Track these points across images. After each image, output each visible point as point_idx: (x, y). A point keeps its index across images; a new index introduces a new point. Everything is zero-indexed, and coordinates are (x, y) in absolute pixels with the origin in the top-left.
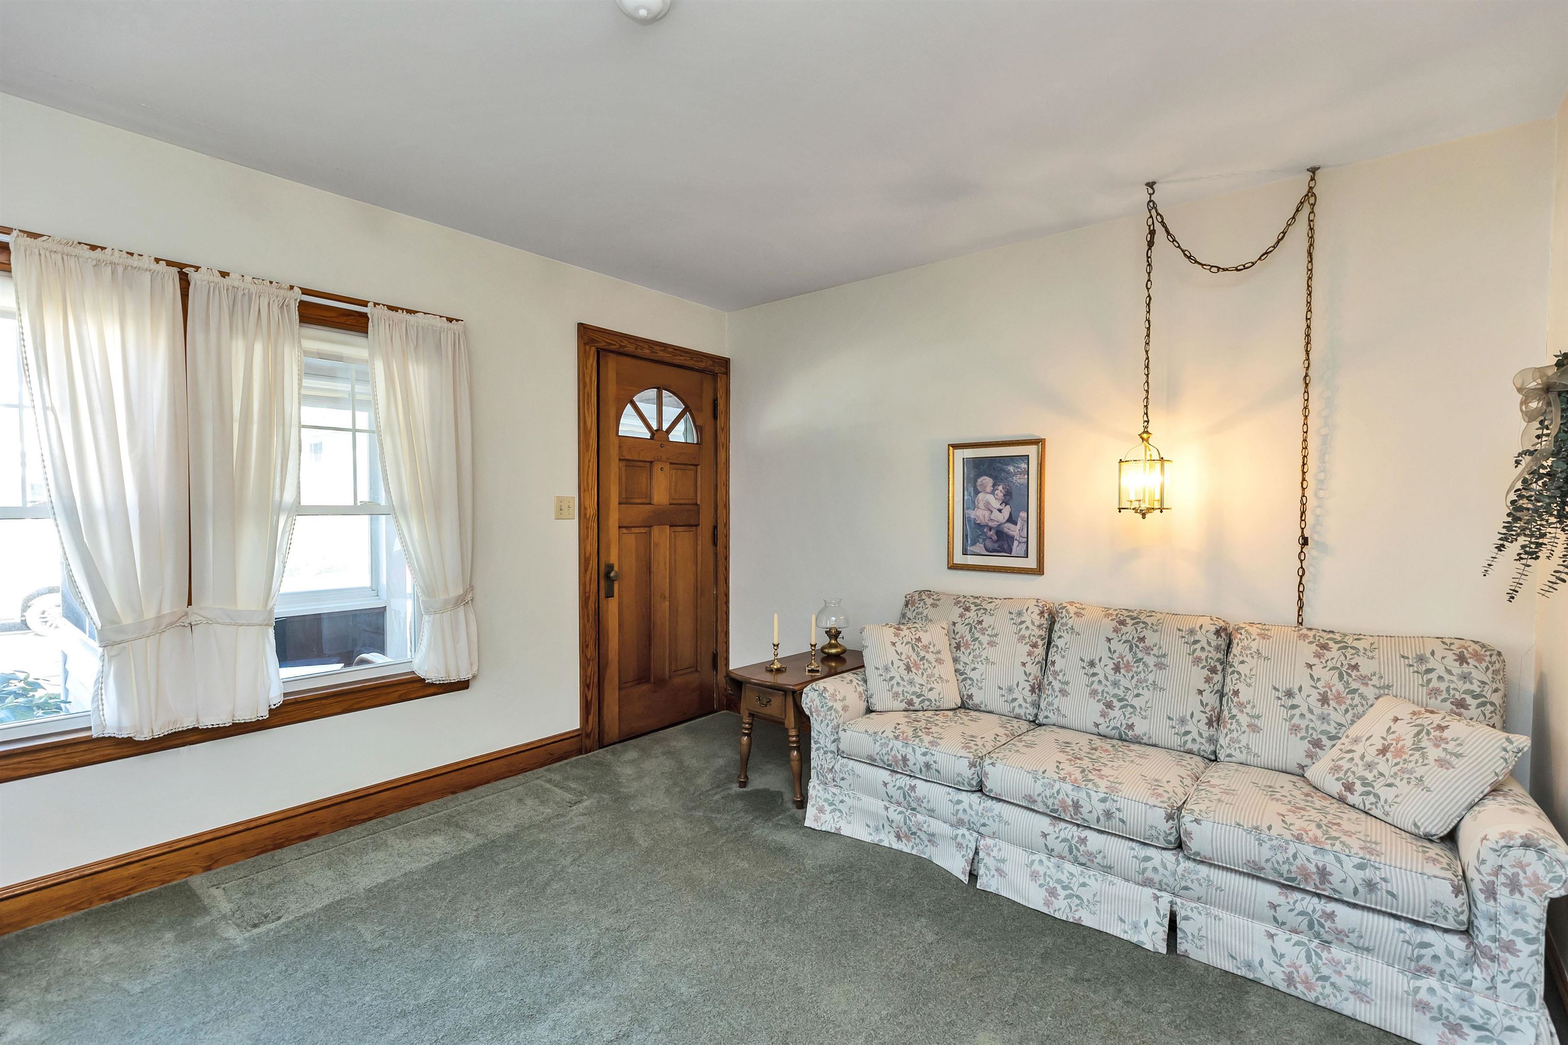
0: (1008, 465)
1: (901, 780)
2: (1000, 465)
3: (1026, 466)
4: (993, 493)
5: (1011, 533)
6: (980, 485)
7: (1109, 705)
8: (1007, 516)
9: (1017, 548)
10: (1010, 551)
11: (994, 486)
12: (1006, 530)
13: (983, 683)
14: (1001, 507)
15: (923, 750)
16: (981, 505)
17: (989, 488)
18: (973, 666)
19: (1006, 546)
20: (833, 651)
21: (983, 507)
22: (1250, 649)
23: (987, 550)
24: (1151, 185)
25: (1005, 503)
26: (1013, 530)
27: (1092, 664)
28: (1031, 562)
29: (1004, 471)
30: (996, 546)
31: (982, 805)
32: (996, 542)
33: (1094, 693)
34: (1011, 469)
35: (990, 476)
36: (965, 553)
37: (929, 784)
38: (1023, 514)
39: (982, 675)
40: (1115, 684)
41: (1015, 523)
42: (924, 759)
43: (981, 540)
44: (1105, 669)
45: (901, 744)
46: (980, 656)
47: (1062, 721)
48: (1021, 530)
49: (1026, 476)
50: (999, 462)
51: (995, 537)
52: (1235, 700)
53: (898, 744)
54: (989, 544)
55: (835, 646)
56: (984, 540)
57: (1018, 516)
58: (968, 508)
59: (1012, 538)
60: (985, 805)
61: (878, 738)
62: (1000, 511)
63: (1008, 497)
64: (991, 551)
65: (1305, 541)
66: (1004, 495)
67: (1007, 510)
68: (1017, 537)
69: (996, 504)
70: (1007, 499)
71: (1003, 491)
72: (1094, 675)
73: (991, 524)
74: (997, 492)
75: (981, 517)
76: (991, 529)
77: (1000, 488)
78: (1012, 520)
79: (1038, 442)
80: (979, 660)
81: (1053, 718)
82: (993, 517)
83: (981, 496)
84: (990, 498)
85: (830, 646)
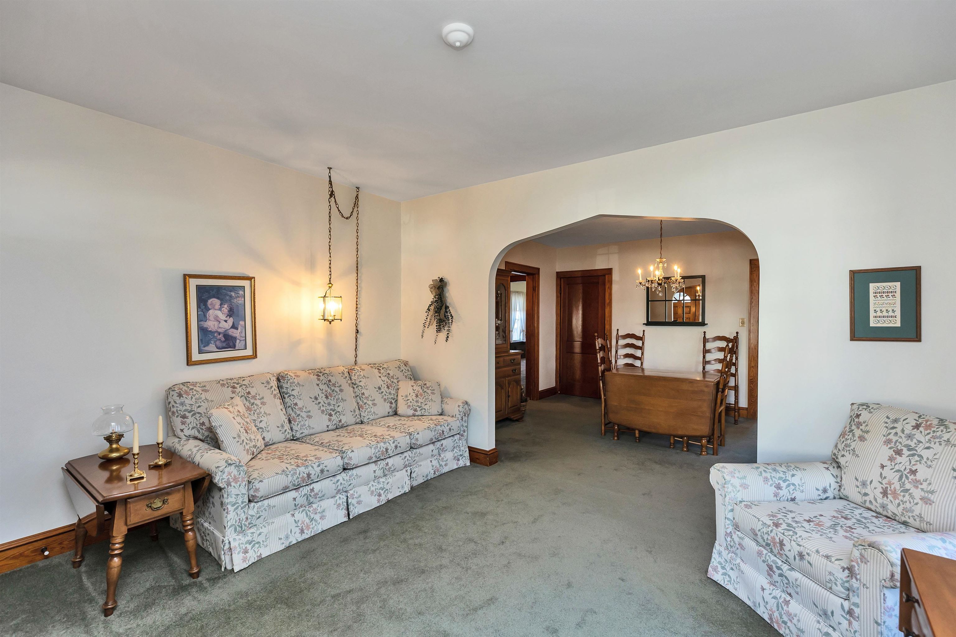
0: (231, 291)
1: (304, 490)
2: (225, 291)
3: (243, 293)
4: (220, 309)
5: (234, 335)
6: (210, 304)
7: (330, 415)
8: (231, 324)
9: (238, 344)
10: (234, 346)
11: (221, 305)
12: (230, 333)
13: (269, 428)
14: (226, 319)
15: (317, 464)
16: (212, 318)
17: (217, 306)
18: (259, 420)
19: (231, 344)
20: (114, 455)
21: (213, 320)
22: (361, 375)
23: (217, 348)
24: (330, 169)
25: (230, 315)
26: (235, 333)
27: (316, 398)
28: (249, 352)
29: (228, 295)
30: (224, 345)
31: (348, 475)
32: (224, 342)
33: (323, 412)
34: (233, 294)
35: (218, 298)
36: (200, 352)
37: (319, 482)
38: (242, 323)
39: (266, 423)
40: (329, 404)
41: (237, 329)
42: (320, 468)
43: (212, 342)
44: (322, 399)
45: (304, 468)
46: (261, 413)
47: (311, 431)
48: (241, 333)
49: (243, 299)
50: (225, 289)
51: (223, 339)
52: (364, 396)
53: (302, 469)
54: (218, 343)
55: (117, 450)
56: (215, 342)
57: (239, 324)
58: (201, 321)
59: (235, 339)
60: (349, 474)
61: (288, 473)
62: (226, 321)
63: (231, 312)
64: (221, 349)
65: (357, 331)
66: (228, 311)
67: (231, 321)
68: (238, 337)
69: (222, 317)
70: (231, 313)
71: (228, 308)
72: (319, 403)
73: (220, 330)
74: (223, 309)
75: (212, 326)
76: (219, 334)
77: (226, 306)
78: (234, 327)
79: (250, 279)
80: (261, 415)
81: (306, 432)
82: (221, 325)
83: (211, 312)
84: (219, 313)
85: (112, 450)
